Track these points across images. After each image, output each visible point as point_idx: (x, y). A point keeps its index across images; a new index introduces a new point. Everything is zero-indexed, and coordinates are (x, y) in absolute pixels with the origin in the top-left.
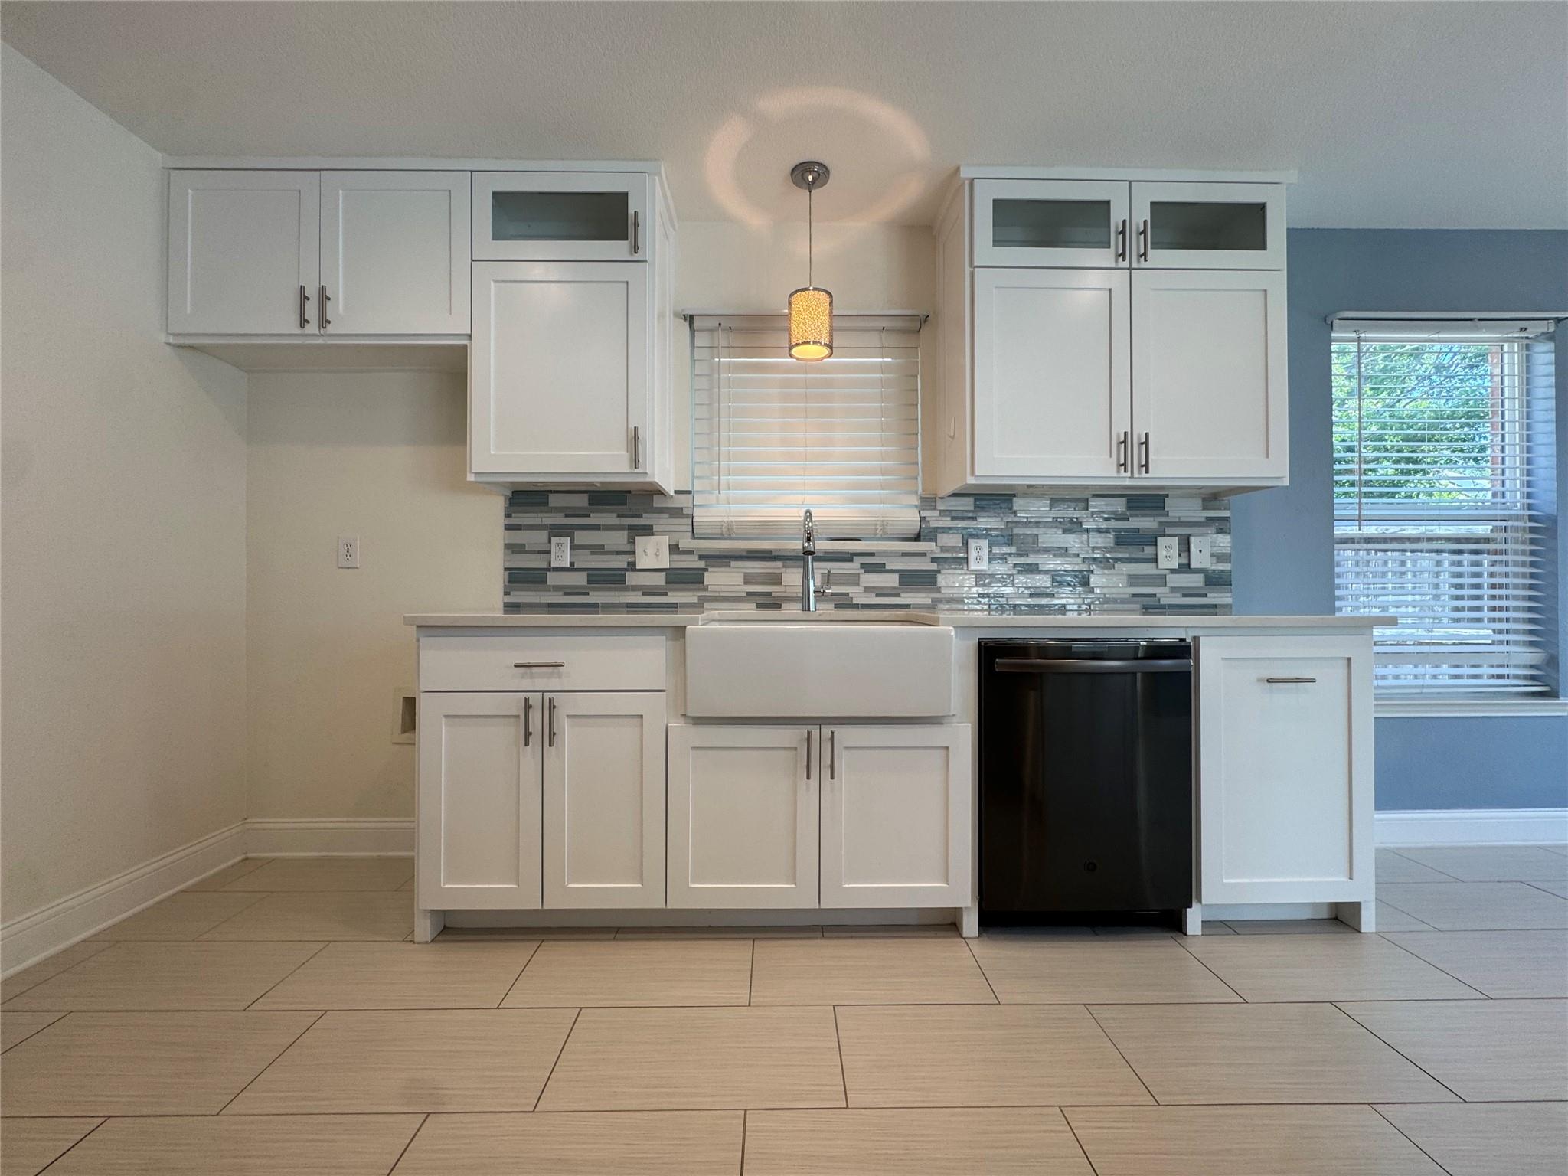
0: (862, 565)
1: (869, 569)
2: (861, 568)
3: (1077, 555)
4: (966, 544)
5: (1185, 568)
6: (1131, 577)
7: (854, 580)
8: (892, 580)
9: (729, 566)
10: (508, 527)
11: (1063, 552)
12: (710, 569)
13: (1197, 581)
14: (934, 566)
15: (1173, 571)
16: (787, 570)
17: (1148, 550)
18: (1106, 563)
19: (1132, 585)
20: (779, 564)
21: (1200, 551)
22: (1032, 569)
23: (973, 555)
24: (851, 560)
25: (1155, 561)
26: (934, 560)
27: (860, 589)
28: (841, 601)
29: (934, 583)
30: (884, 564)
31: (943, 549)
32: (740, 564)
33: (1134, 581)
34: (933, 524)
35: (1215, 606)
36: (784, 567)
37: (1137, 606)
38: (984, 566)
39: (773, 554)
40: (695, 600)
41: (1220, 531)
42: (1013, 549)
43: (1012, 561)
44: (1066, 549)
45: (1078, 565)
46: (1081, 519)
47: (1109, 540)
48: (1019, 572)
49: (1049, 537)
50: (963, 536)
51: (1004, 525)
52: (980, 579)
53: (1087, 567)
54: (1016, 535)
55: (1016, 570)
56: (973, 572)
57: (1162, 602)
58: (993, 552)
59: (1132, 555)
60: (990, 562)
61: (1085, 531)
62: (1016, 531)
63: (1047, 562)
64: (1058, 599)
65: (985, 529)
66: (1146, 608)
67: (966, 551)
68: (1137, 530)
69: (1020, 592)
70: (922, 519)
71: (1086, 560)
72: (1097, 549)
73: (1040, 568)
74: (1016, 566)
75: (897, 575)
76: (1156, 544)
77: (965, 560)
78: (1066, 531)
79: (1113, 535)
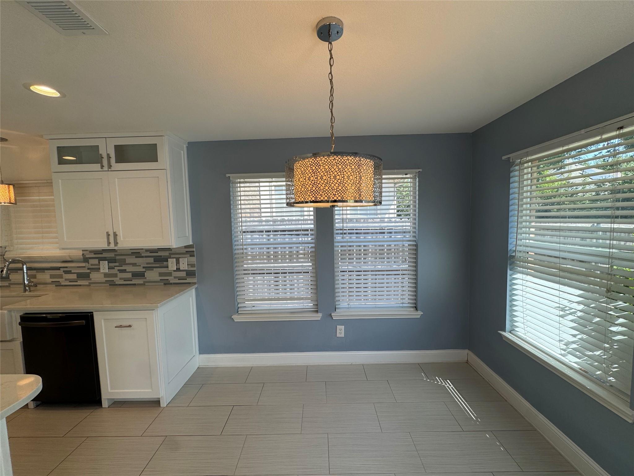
0: (64, 271)
1: (67, 272)
2: (63, 272)
3: (140, 266)
4: (99, 263)
5: (178, 270)
7: (61, 276)
8: (74, 276)
9: (18, 272)
11: (134, 265)
12: (11, 274)
13: (183, 274)
14: (89, 271)
15: (174, 271)
16: (38, 273)
17: (165, 263)
18: (151, 268)
19: (160, 276)
20: (35, 271)
21: (183, 264)
22: (124, 271)
23: (101, 267)
24: (59, 269)
25: (168, 267)
26: (88, 269)
27: (64, 280)
28: (57, 284)
29: (89, 277)
30: (71, 271)
31: (92, 265)
33: (161, 274)
34: (87, 256)
35: (190, 283)
36: (37, 272)
37: (163, 284)
38: (107, 271)
39: (32, 268)
40: (8, 284)
41: (191, 256)
42: (117, 264)
43: (117, 268)
44: (136, 264)
45: (140, 269)
46: (141, 253)
47: (151, 260)
48: (120, 272)
49: (130, 260)
50: (99, 260)
51: (113, 256)
52: (106, 275)
53: (144, 270)
54: (117, 259)
55: (118, 272)
56: (103, 273)
57: (171, 282)
58: (110, 265)
59: (160, 265)
60: (108, 269)
61: (143, 257)
62: (118, 257)
63: (130, 268)
64: (134, 282)
65: (106, 257)
66: (165, 284)
67: (99, 265)
68: (161, 256)
69: (120, 279)
70: (83, 254)
71: (144, 267)
72: (147, 264)
73: (127, 271)
74: (118, 270)
75: (76, 274)
76: (168, 261)
77: (99, 269)
78: (136, 257)
79: (153, 258)
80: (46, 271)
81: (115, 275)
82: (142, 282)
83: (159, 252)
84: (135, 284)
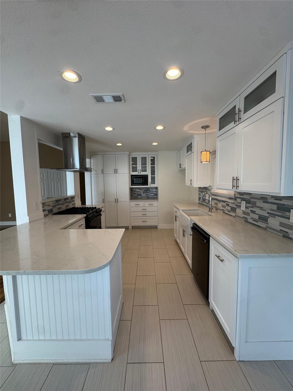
1: (227, 205)
3: (266, 211)
4: (241, 202)
6: (280, 223)
7: (225, 207)
8: (230, 209)
10: (199, 191)
11: (261, 208)
14: (236, 207)
17: (287, 213)
18: (274, 215)
19: (280, 226)
20: (217, 201)
22: (253, 212)
23: (242, 205)
24: (224, 202)
25: (289, 219)
26: (236, 205)
27: (226, 209)
28: (224, 211)
29: (236, 211)
30: (230, 205)
31: (238, 203)
32: (215, 200)
33: (281, 224)
34: (236, 196)
36: (218, 202)
37: (282, 235)
42: (250, 205)
43: (250, 209)
44: (262, 208)
45: (265, 214)
46: (267, 198)
47: (275, 207)
48: (251, 213)
49: (260, 203)
50: (241, 200)
51: (249, 198)
52: (244, 213)
53: (268, 215)
54: (251, 201)
55: (251, 212)
56: (242, 210)
57: (290, 236)
58: (246, 205)
59: (282, 214)
60: (245, 208)
61: (268, 203)
62: (252, 200)
63: (258, 211)
64: (259, 224)
65: (245, 198)
66: (284, 236)
67: (241, 204)
68: (284, 205)
69: (251, 218)
70: (235, 194)
71: (268, 213)
72: (271, 210)
73: (256, 213)
74: (251, 211)
75: (230, 207)
76: (290, 212)
77: (240, 206)
78: (264, 202)
79: (277, 205)
80: (221, 202)
81: (248, 214)
82: (265, 227)
83: (283, 200)
84: (259, 226)
